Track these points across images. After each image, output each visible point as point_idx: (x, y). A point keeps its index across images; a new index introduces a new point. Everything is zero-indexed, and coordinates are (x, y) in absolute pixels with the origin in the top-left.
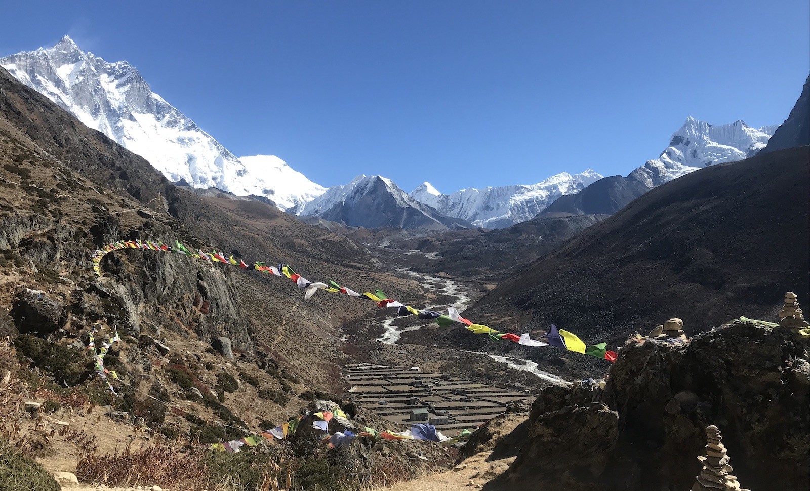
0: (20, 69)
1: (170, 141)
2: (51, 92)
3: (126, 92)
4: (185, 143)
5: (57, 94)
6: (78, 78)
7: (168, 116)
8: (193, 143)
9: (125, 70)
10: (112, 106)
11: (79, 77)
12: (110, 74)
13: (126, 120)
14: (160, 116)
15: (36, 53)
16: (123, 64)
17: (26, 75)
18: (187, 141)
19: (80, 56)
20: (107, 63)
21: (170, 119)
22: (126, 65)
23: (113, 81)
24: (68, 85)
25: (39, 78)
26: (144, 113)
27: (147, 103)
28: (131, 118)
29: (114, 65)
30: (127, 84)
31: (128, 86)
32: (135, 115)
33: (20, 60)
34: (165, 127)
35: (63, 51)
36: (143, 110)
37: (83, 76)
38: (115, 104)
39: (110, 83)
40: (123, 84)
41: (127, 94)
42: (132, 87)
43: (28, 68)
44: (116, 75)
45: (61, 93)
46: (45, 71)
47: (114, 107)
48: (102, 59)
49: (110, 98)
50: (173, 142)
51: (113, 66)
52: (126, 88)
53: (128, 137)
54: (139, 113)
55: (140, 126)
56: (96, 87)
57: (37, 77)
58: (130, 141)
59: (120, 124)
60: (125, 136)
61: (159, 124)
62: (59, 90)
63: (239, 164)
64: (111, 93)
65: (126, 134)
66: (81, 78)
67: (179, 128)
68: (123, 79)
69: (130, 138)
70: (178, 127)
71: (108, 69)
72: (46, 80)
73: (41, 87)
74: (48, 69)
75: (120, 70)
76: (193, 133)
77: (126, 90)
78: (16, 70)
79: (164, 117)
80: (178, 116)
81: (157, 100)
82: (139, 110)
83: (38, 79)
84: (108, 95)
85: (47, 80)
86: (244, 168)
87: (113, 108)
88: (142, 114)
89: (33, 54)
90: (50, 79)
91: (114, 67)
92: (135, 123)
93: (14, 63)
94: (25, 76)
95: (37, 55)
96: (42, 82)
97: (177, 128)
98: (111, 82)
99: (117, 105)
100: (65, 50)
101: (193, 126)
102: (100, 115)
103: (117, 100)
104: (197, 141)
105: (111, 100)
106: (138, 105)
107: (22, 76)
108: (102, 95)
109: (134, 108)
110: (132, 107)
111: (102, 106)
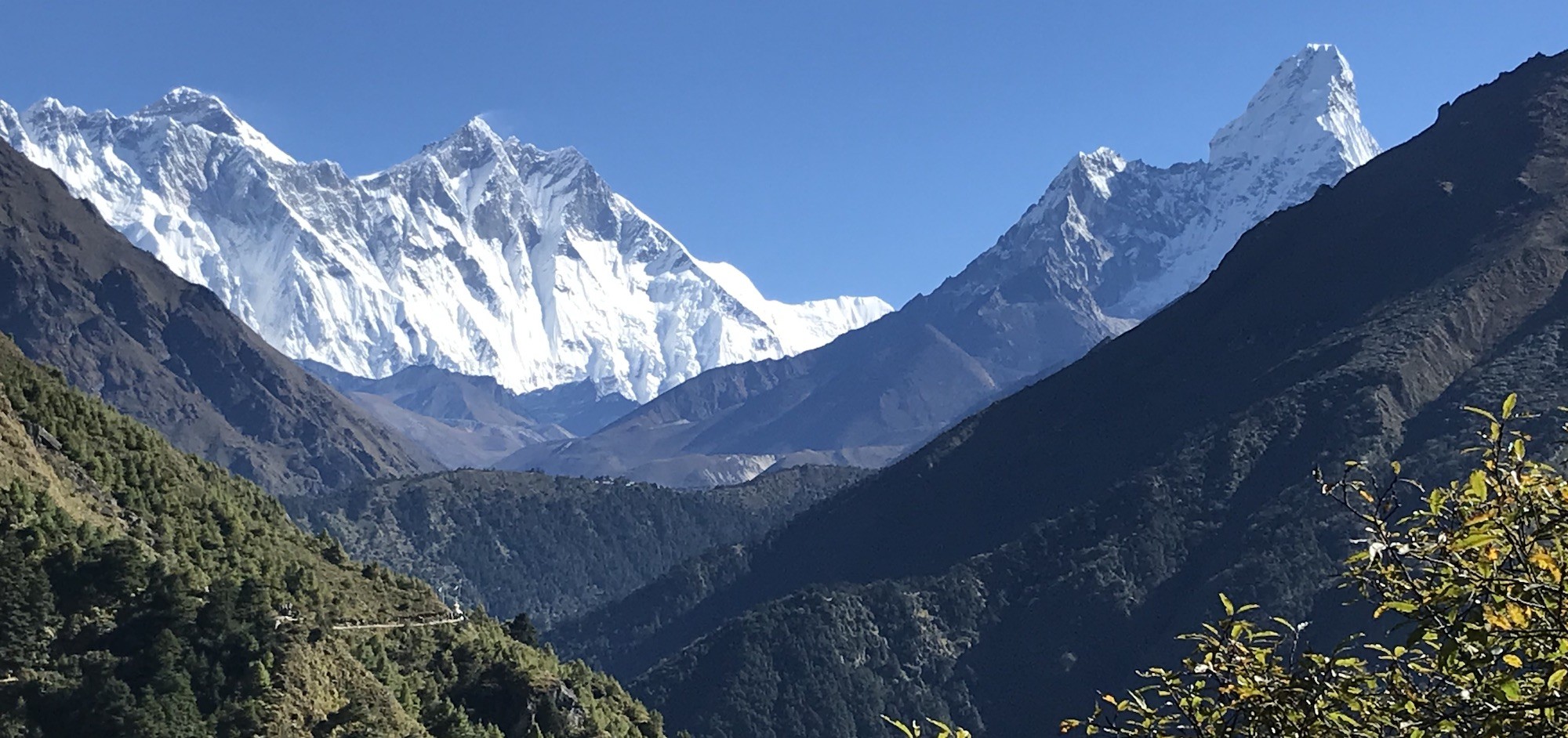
0: (396, 195)
1: (638, 288)
2: (439, 227)
3: (567, 205)
5: (447, 229)
6: (483, 194)
7: (643, 241)
9: (570, 164)
11: (486, 192)
12: (543, 174)
13: (563, 256)
14: (628, 242)
15: (420, 162)
16: (569, 153)
17: (404, 202)
19: (492, 154)
22: (572, 154)
23: (547, 187)
24: (465, 209)
25: (424, 204)
26: (599, 241)
27: (605, 220)
28: (573, 254)
30: (572, 190)
31: (573, 193)
32: (579, 244)
33: (397, 179)
34: (634, 264)
35: (465, 148)
36: (596, 235)
37: (492, 188)
40: (564, 191)
41: (572, 209)
42: (579, 195)
43: (408, 191)
44: (554, 174)
45: (453, 223)
46: (433, 191)
48: (533, 147)
51: (551, 156)
52: (571, 197)
53: (562, 288)
54: (591, 240)
55: (586, 266)
56: (515, 203)
57: (420, 203)
58: (564, 294)
59: (549, 266)
60: (556, 287)
61: (623, 258)
62: (450, 219)
63: (762, 328)
65: (558, 283)
66: (489, 195)
68: (564, 182)
69: (566, 290)
70: (657, 261)
71: (543, 162)
72: (432, 207)
73: (425, 219)
74: (437, 188)
75: (561, 165)
77: (568, 202)
78: (390, 197)
81: (625, 212)
82: (590, 234)
85: (434, 206)
86: (770, 334)
88: (594, 241)
90: (438, 203)
91: (554, 160)
92: (579, 261)
93: (388, 186)
94: (402, 206)
96: (428, 211)
98: (544, 188)
100: (467, 146)
101: (685, 259)
102: (517, 252)
106: (588, 227)
107: (398, 205)
108: (524, 217)
109: (580, 231)
110: (577, 231)
111: (523, 235)
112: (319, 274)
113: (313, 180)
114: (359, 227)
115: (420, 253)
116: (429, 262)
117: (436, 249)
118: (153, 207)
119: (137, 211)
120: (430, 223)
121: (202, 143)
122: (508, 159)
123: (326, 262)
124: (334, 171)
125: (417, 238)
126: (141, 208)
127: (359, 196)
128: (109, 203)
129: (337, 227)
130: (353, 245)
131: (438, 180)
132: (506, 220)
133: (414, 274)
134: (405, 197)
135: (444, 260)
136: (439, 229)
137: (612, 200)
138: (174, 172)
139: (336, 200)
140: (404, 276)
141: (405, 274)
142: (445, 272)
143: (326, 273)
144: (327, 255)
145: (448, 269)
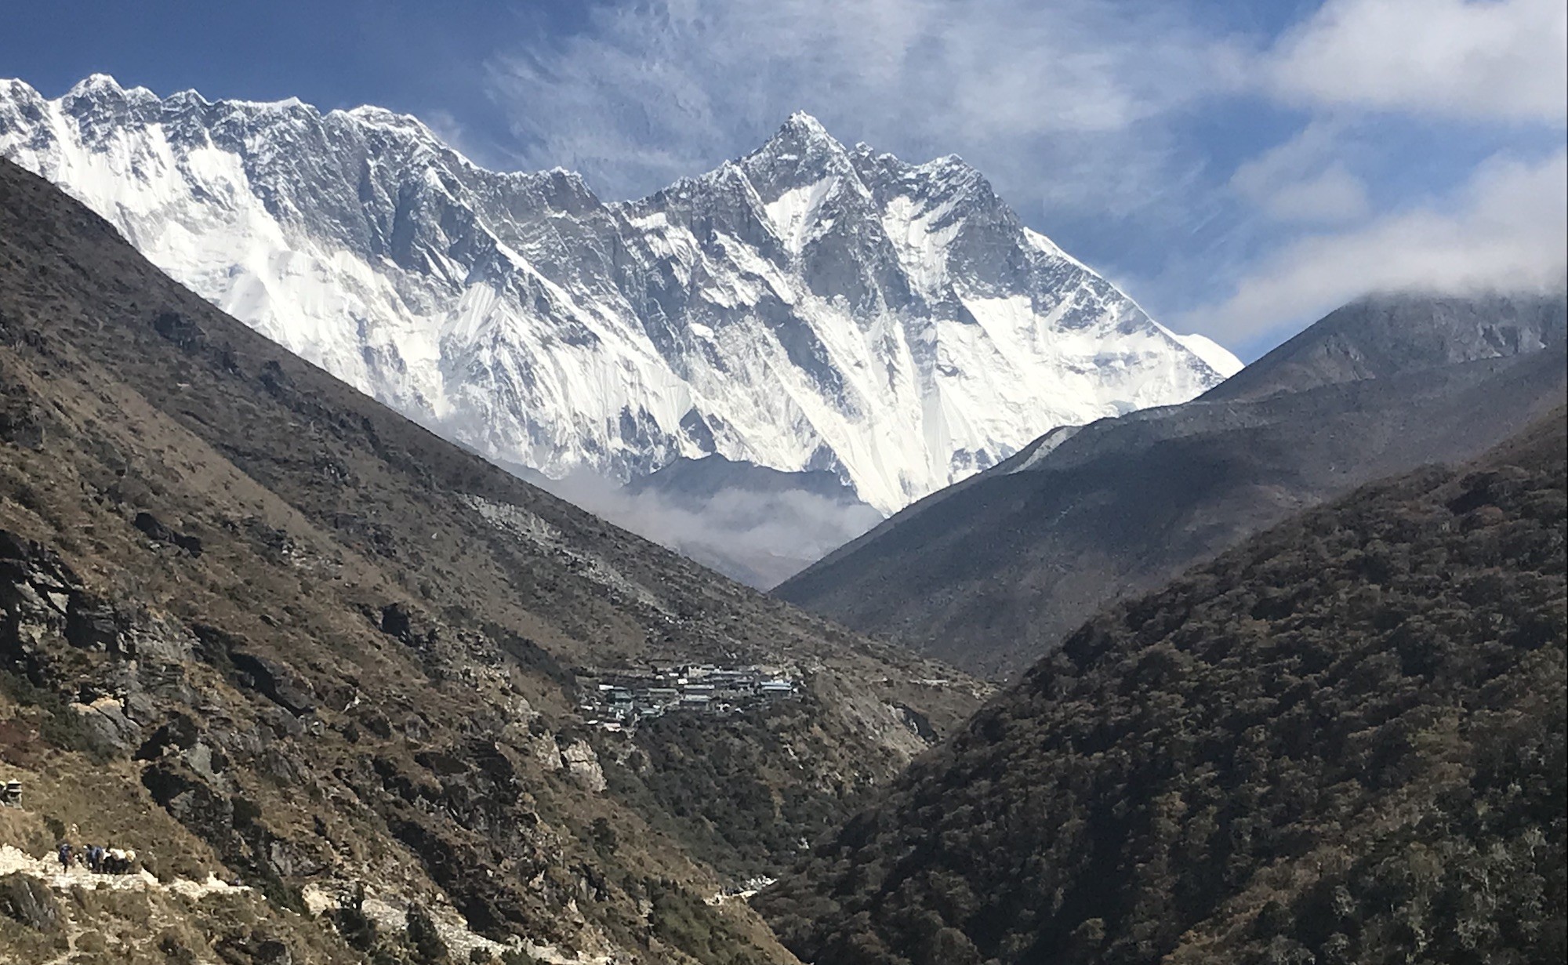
0: (676, 224)
1: (1072, 368)
2: (748, 273)
3: (950, 243)
4: (1114, 371)
5: (760, 277)
6: (818, 225)
7: (1071, 295)
8: (1134, 369)
9: (953, 182)
10: (912, 286)
11: (823, 222)
12: (916, 198)
13: (947, 322)
14: (1048, 298)
15: (715, 176)
16: (949, 165)
17: (690, 235)
18: (1119, 364)
19: (828, 164)
20: (907, 166)
21: (1075, 306)
22: (955, 167)
23: (920, 216)
24: (794, 246)
25: (722, 239)
26: (1003, 297)
27: (1012, 266)
28: (962, 315)
29: (924, 169)
30: (957, 220)
31: (959, 225)
32: (973, 305)
33: (677, 200)
34: (1061, 331)
35: (785, 156)
36: (998, 290)
37: (832, 217)
38: (919, 281)
39: (915, 223)
40: (944, 222)
41: (957, 249)
42: (968, 229)
43: (695, 218)
44: (929, 198)
45: (774, 271)
46: (736, 219)
47: (918, 288)
49: (910, 264)
50: (1079, 371)
51: (922, 172)
52: (952, 232)
53: (948, 370)
54: (990, 297)
55: (985, 334)
56: (869, 239)
57: (716, 237)
58: (952, 379)
59: (928, 336)
60: (939, 367)
61: (1041, 322)
62: (770, 264)
64: (913, 251)
65: (943, 361)
66: (828, 224)
67: (1102, 328)
68: (944, 208)
69: (955, 372)
70: (1097, 325)
71: (910, 181)
72: (736, 244)
73: (725, 261)
74: (742, 214)
75: (939, 183)
76: (1139, 343)
77: (951, 238)
78: (667, 228)
79: (1059, 301)
80: (1100, 294)
81: (1042, 253)
82: (989, 288)
83: (716, 242)
84: (903, 258)
85: (740, 243)
87: (915, 291)
88: (997, 299)
89: (707, 181)
90: (747, 238)
91: (927, 175)
92: (973, 327)
93: (663, 211)
94: (687, 241)
95: (717, 181)
96: (728, 248)
97: (1095, 329)
98: (915, 218)
99: (926, 282)
100: (790, 153)
101: (1141, 320)
102: (877, 315)
103: (926, 269)
104: (1146, 364)
105: (910, 271)
106: (985, 277)
107: (678, 240)
108: (883, 260)
109: (973, 282)
110: (968, 282)
111: (883, 291)
112: (546, 342)
113: (540, 200)
114: (620, 279)
115: (721, 315)
116: (733, 330)
117: (743, 306)
118: (266, 239)
119: (239, 247)
120: (733, 267)
121: (350, 140)
122: (855, 173)
123: (556, 321)
124: (574, 186)
125: (712, 291)
126: (247, 242)
127: (617, 226)
128: (194, 237)
129: (581, 275)
130: (609, 304)
131: (743, 201)
132: (857, 266)
133: (708, 347)
134: (692, 229)
135: (760, 329)
136: (748, 277)
137: (1022, 235)
138: (302, 185)
139: (578, 233)
140: (692, 353)
141: (695, 349)
142: (759, 346)
143: (557, 340)
144: (558, 310)
145: (765, 343)
